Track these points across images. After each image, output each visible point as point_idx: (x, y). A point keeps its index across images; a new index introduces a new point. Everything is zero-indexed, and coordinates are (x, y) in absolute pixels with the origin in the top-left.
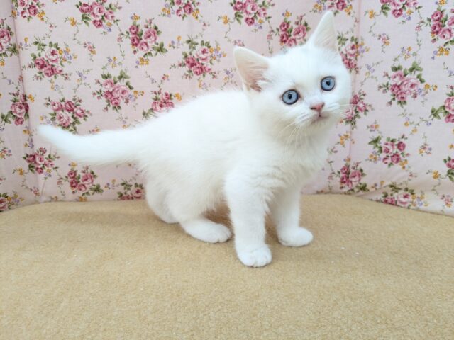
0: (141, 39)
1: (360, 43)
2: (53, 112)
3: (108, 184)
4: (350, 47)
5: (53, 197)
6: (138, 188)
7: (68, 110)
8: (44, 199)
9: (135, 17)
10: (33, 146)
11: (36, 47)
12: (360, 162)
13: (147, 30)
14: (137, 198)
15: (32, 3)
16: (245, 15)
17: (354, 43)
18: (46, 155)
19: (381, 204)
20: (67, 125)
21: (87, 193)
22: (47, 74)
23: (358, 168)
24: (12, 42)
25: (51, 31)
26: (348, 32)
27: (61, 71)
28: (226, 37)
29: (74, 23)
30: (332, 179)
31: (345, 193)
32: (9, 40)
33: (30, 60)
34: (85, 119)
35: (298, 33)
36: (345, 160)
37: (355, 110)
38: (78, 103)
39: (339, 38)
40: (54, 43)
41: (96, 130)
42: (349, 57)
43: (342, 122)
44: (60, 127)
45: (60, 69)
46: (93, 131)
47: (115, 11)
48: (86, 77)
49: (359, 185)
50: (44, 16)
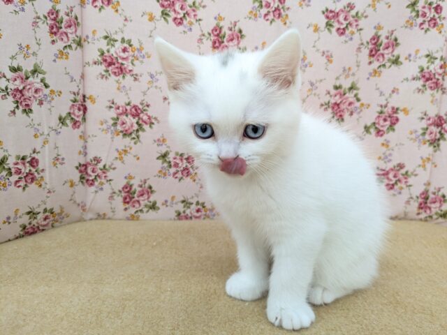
0: (223, 42)
2: (115, 116)
3: (166, 201)
4: (438, 67)
5: (101, 213)
6: (199, 207)
7: (133, 115)
8: (90, 215)
9: (219, 18)
10: (86, 154)
11: (106, 41)
12: (443, 188)
13: (230, 32)
14: (196, 217)
16: (336, 25)
17: (443, 62)
18: (101, 165)
20: (129, 131)
21: (141, 211)
22: (115, 73)
23: (440, 193)
24: (79, 33)
25: (125, 25)
26: (437, 51)
27: (130, 71)
28: (314, 47)
29: (151, 19)
30: (409, 204)
31: (421, 220)
32: (76, 31)
33: (96, 56)
34: (150, 127)
35: (387, 48)
36: (425, 184)
37: (440, 132)
38: (146, 108)
39: (428, 56)
40: (126, 39)
41: (161, 139)
42: (437, 76)
43: (425, 143)
44: (121, 134)
45: (130, 68)
46: (159, 140)
47: (198, 8)
48: (158, 80)
49: (439, 212)
50: (119, 8)
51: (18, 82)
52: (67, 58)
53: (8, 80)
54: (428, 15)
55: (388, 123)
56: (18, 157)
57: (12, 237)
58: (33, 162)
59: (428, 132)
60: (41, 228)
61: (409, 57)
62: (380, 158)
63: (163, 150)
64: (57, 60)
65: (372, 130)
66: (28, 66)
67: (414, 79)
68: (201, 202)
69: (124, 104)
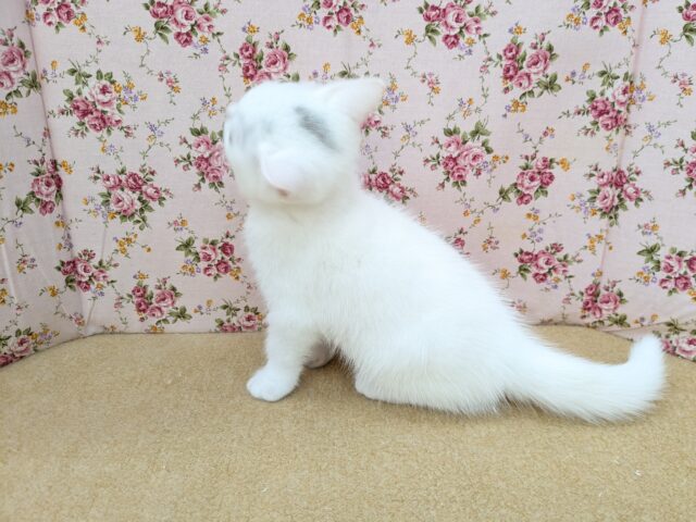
0: (260, 67)
1: (637, 83)
2: (105, 191)
3: (200, 307)
4: (620, 91)
5: (108, 326)
6: (250, 313)
7: (131, 188)
8: (92, 330)
9: (250, 29)
11: (73, 78)
12: (620, 281)
13: (270, 51)
14: (248, 327)
16: (443, 31)
17: (628, 83)
18: (95, 262)
20: (130, 212)
21: (165, 320)
22: (95, 126)
23: (615, 289)
24: (29, 69)
25: (99, 51)
26: (619, 65)
27: (118, 122)
28: (408, 67)
29: (140, 37)
30: (570, 303)
31: (588, 326)
32: (24, 66)
33: (63, 102)
34: (160, 203)
35: (535, 64)
36: (593, 274)
37: (619, 196)
38: (150, 176)
39: (603, 73)
40: (104, 72)
41: (180, 221)
42: (617, 107)
43: (594, 214)
44: (118, 216)
45: (117, 117)
46: (175, 222)
47: (215, 16)
48: (162, 133)
49: (614, 316)
50: (86, 24)
52: (15, 111)
54: (605, 3)
55: (537, 183)
59: (600, 196)
60: (17, 355)
61: (571, 78)
62: (524, 236)
63: (184, 236)
65: (512, 195)
67: (579, 113)
68: (251, 307)
69: (114, 173)
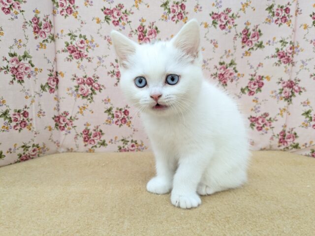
0: (145, 36)
1: (296, 45)
2: (77, 85)
3: (112, 140)
4: (289, 48)
5: (70, 148)
6: (133, 143)
7: (88, 84)
8: (62, 150)
9: (142, 20)
10: (59, 110)
11: (69, 37)
12: (295, 128)
13: (150, 29)
14: (132, 150)
15: (69, 6)
16: (219, 23)
17: (292, 45)
18: (68, 117)
19: (309, 157)
20: (86, 95)
21: (96, 146)
22: (76, 57)
23: (293, 132)
24: (52, 32)
25: (81, 26)
26: (288, 38)
27: (86, 55)
28: (205, 37)
30: (273, 140)
31: (281, 150)
32: (50, 31)
33: (64, 47)
34: (100, 91)
35: (254, 37)
36: (283, 126)
37: (292, 92)
38: (96, 79)
39: (281, 41)
40: (83, 35)
41: (107, 99)
42: (288, 55)
43: (282, 99)
44: (81, 96)
45: (86, 54)
46: (105, 100)
47: (129, 15)
48: (104, 61)
49: (293, 144)
50: (77, 16)
51: (14, 63)
52: (45, 48)
53: (8, 62)
54: (280, 14)
55: (257, 86)
56: (15, 111)
57: (12, 161)
58: (25, 114)
59: (284, 91)
60: (31, 157)
61: (269, 43)
62: (252, 110)
63: (109, 106)
64: (39, 49)
65: (246, 91)
66: (20, 53)
67: (273, 57)
68: (134, 140)
69: (82, 77)
